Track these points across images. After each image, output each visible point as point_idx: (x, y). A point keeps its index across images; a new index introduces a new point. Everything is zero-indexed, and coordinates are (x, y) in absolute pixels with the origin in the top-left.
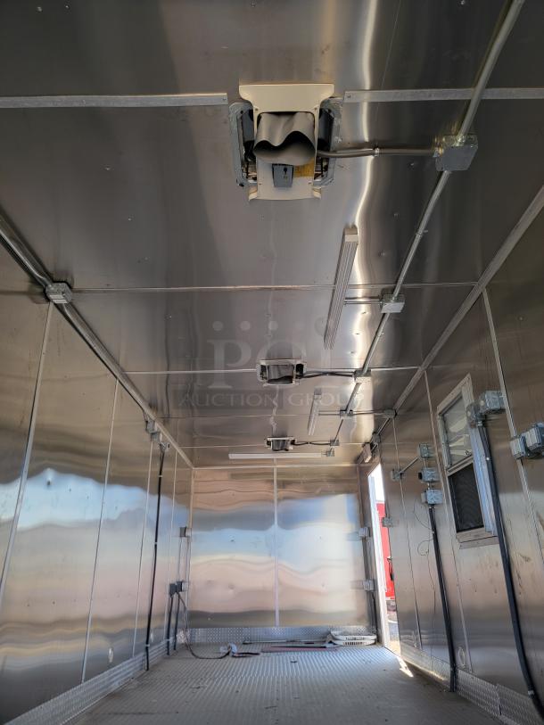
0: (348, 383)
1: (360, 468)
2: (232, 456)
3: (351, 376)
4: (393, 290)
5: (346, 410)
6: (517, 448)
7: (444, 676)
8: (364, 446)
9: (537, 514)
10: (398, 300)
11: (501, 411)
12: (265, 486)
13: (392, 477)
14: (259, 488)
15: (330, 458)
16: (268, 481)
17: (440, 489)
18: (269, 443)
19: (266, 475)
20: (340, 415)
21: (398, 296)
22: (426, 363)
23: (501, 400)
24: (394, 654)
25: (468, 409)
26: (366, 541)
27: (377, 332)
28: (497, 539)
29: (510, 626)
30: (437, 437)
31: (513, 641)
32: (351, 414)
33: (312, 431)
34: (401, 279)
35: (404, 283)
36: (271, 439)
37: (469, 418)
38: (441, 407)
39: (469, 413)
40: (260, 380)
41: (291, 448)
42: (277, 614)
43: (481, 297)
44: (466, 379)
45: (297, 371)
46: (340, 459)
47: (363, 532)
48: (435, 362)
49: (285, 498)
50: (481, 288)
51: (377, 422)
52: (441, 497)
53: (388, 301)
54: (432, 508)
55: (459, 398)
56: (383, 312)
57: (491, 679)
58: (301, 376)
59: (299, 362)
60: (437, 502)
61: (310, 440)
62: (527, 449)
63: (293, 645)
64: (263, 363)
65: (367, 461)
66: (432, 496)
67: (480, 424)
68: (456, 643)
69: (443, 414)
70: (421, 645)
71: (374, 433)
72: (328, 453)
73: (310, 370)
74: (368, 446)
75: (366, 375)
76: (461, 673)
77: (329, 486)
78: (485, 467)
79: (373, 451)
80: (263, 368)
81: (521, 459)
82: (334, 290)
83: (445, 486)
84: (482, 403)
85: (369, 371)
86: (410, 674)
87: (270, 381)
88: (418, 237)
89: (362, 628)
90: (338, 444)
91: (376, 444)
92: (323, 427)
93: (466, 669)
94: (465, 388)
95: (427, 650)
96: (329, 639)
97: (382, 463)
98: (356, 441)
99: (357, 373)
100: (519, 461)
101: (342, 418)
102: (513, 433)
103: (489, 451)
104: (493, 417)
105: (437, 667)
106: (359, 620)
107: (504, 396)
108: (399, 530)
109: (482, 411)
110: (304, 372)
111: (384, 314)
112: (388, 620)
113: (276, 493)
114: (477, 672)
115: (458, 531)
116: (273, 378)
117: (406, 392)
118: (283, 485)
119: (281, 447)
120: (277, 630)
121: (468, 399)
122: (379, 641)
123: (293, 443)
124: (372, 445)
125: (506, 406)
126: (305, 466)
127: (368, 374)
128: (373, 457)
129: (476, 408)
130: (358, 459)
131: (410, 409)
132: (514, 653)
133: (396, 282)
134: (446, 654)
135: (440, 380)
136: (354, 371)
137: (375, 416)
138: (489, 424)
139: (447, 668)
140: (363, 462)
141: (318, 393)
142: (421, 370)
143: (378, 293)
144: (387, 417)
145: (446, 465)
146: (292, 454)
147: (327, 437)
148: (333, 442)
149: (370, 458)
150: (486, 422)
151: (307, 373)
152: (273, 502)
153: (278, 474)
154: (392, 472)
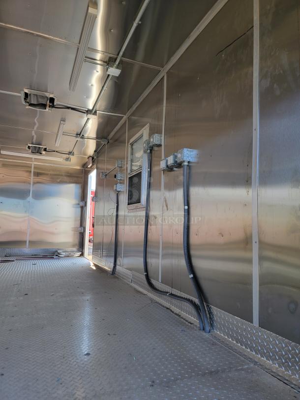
0: (82, 117)
1: (85, 171)
2: (3, 152)
3: (85, 113)
4: (116, 59)
5: (80, 135)
6: (163, 165)
7: (110, 268)
8: (88, 158)
9: (165, 198)
10: (117, 68)
11: (160, 146)
12: (26, 174)
13: (101, 176)
14: (22, 175)
15: (68, 162)
16: (27, 171)
17: (124, 184)
18: (29, 147)
19: (27, 168)
20: (76, 137)
21: (118, 65)
22: (129, 113)
23: (161, 140)
24: (89, 260)
25: (145, 143)
26: (83, 209)
27: (103, 87)
28: (145, 208)
29: (142, 249)
30: (127, 158)
31: (142, 255)
32: (83, 137)
33: (57, 144)
34: (121, 53)
35: (122, 56)
36: (30, 145)
37: (144, 147)
38: (131, 141)
39: (145, 145)
40: (24, 103)
41: (44, 153)
42: (28, 242)
43: (163, 78)
44: (147, 126)
45: (50, 102)
46: (74, 164)
47: (82, 204)
48: (133, 114)
49: (38, 183)
50: (163, 73)
51: (98, 145)
52: (124, 188)
53: (112, 67)
54: (118, 193)
55: (141, 136)
56: (108, 73)
57: (130, 269)
58: (53, 106)
59: (51, 96)
60: (121, 190)
61: (57, 150)
62: (167, 166)
63: (35, 257)
64: (26, 91)
65: (89, 167)
66: (119, 187)
67: (149, 151)
68: (117, 255)
69: (132, 145)
70: (102, 256)
71: (95, 151)
72: (67, 159)
73: (59, 103)
74: (91, 158)
75: (94, 114)
76: (118, 267)
77: (66, 179)
78: (147, 174)
79: (93, 162)
80: (26, 94)
81: (164, 170)
82: (78, 49)
83: (127, 182)
84: (152, 140)
85: (96, 112)
86: (94, 268)
87: (31, 105)
88: (135, 25)
89: (75, 249)
90: (73, 155)
91: (95, 157)
92: (65, 143)
93: (120, 265)
94: (145, 131)
95: (104, 259)
96: (56, 254)
97: (97, 169)
98: (85, 154)
99: (88, 112)
100: (162, 172)
101: (77, 139)
102: (163, 157)
103: (150, 166)
104: (156, 148)
105: (107, 265)
106: (74, 246)
107: (163, 138)
108: (101, 204)
109: (151, 144)
110: (55, 104)
111: (109, 75)
112: (88, 246)
113: (32, 178)
114: (125, 266)
115: (128, 204)
116: (32, 102)
117: (116, 130)
118: (37, 174)
119: (37, 151)
120: (27, 250)
121: (146, 137)
122: (82, 255)
123: (45, 150)
124: (93, 158)
125: (163, 144)
126: (52, 165)
127: (95, 113)
128: (93, 165)
129: (148, 142)
130: (84, 165)
131: (116, 140)
132: (142, 260)
133: (118, 55)
134: (112, 260)
135: (134, 125)
136: (87, 110)
137: (97, 141)
138: (153, 152)
139: (112, 265)
140: (87, 167)
141: (63, 120)
142: (125, 117)
143: (107, 59)
144: (103, 143)
145: (129, 171)
146: (44, 157)
147: (68, 150)
148: (70, 153)
149: (91, 165)
150: (152, 150)
151: (57, 105)
152: (30, 184)
153: (35, 168)
154: (101, 174)
